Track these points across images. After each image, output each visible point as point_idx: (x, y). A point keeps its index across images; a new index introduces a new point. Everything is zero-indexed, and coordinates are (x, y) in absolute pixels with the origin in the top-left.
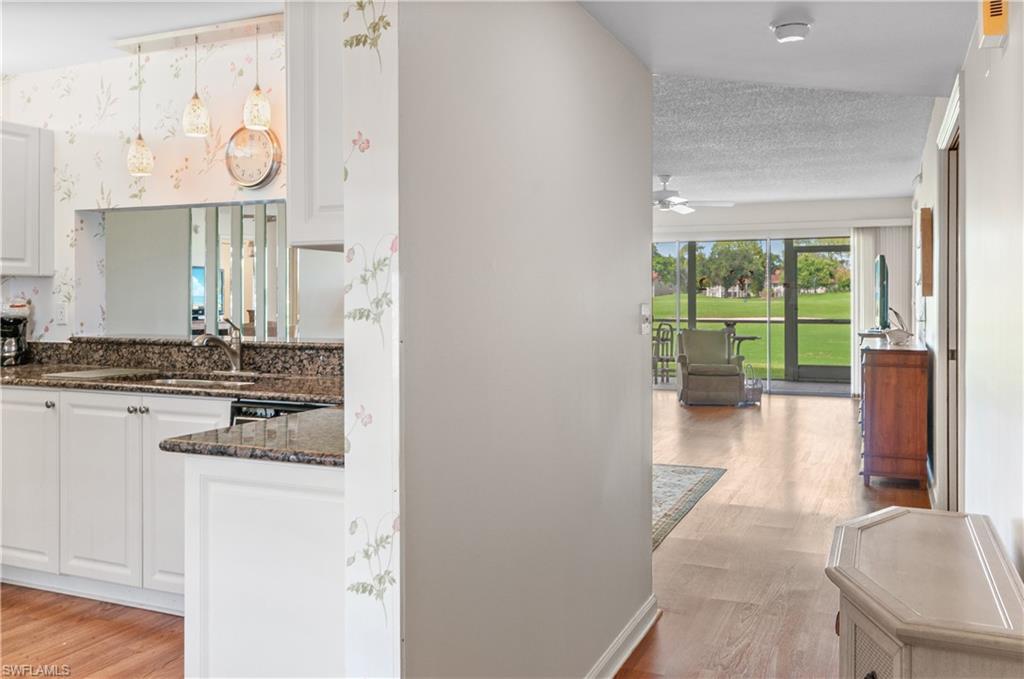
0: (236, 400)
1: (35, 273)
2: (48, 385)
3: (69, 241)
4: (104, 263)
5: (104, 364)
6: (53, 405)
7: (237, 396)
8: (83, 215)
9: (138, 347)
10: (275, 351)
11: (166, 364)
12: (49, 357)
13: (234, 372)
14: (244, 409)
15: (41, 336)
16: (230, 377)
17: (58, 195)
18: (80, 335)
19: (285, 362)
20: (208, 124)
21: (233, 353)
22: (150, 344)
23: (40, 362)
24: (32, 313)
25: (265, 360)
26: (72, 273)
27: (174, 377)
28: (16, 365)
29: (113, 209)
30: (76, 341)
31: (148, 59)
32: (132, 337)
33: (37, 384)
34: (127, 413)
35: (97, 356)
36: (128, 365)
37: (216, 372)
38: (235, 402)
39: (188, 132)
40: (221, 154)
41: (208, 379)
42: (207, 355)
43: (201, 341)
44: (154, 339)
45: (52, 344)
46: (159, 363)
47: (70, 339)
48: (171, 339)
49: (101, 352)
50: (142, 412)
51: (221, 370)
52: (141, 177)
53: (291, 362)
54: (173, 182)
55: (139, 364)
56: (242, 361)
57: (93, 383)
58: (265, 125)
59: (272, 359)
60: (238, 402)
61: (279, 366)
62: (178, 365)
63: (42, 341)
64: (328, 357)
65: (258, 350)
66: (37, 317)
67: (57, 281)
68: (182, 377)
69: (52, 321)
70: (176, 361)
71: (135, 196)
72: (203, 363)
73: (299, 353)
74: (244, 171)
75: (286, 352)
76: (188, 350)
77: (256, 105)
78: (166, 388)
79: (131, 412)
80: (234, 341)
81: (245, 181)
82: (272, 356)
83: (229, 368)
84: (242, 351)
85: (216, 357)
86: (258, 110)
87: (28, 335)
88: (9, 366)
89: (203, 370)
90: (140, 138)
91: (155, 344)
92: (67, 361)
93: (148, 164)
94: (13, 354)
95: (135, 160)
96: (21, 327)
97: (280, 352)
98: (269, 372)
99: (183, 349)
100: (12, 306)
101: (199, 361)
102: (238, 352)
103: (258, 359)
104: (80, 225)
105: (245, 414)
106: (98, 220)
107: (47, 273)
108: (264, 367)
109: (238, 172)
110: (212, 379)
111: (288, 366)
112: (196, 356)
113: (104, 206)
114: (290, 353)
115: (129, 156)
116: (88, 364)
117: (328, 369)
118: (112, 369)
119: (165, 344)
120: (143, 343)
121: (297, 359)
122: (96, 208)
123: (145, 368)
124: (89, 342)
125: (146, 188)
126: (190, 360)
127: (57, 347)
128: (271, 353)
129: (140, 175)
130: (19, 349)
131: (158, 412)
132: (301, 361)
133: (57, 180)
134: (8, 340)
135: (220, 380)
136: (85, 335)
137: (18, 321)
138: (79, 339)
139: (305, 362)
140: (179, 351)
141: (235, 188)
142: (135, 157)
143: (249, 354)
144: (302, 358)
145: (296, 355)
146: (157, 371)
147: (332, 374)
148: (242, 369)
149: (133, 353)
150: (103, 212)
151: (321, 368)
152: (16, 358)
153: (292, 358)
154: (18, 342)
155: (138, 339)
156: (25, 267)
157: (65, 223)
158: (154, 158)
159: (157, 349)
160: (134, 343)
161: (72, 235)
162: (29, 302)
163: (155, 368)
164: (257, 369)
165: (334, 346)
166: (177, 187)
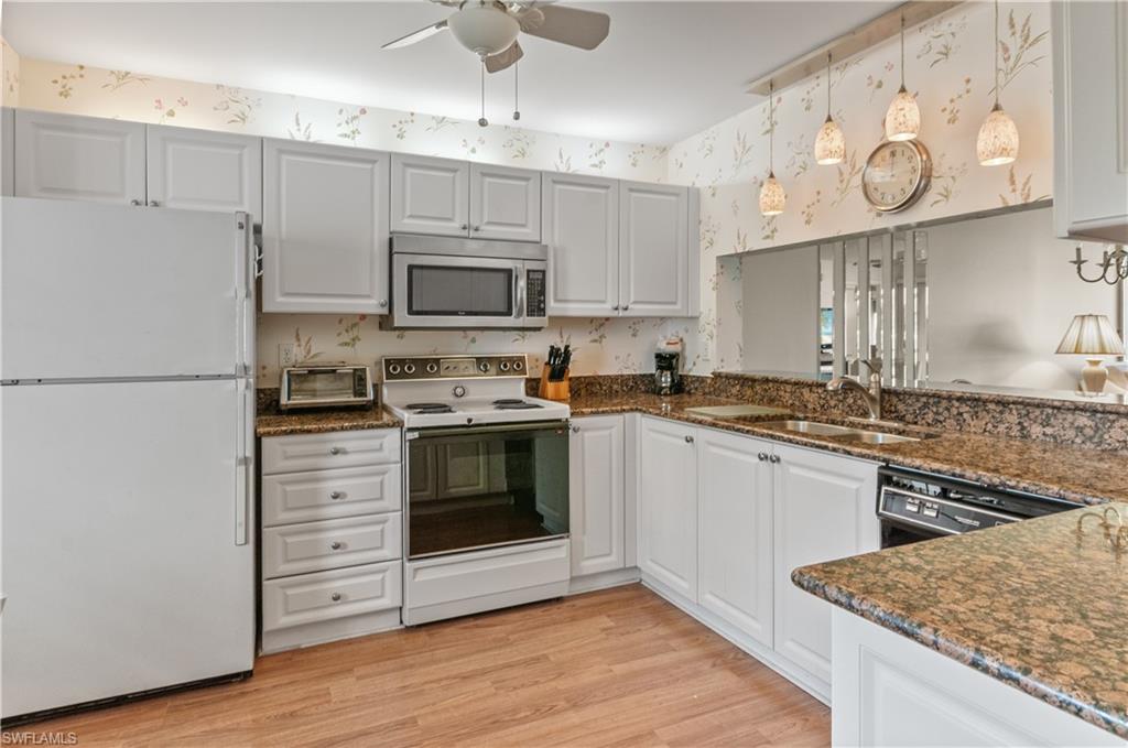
0: (884, 464)
1: (685, 314)
2: (687, 420)
3: (712, 285)
4: (741, 304)
5: (741, 399)
6: (692, 440)
7: (884, 460)
8: (724, 261)
9: (771, 385)
10: (924, 399)
11: (797, 403)
12: (696, 389)
13: (872, 420)
14: (895, 479)
15: (690, 370)
16: (868, 425)
17: (704, 244)
18: (721, 370)
19: (937, 413)
20: (842, 147)
21: (872, 399)
22: (782, 382)
23: (689, 393)
24: (683, 349)
25: (911, 409)
26: (713, 315)
27: (806, 419)
28: (671, 394)
29: (749, 253)
30: (717, 376)
31: (779, 100)
32: (766, 375)
33: (679, 419)
34: (758, 460)
35: (734, 391)
36: (761, 402)
37: (851, 418)
38: (881, 467)
39: (820, 158)
40: (857, 180)
41: (842, 425)
42: (841, 397)
43: (836, 385)
44: (785, 377)
45: (698, 377)
46: (790, 402)
47: (713, 374)
48: (802, 378)
49: (738, 387)
50: (774, 462)
51: (856, 415)
52: (774, 217)
53: (946, 414)
54: (805, 217)
55: (771, 401)
56: (882, 408)
57: (726, 424)
58: (913, 132)
59: (920, 409)
60: (887, 467)
61: (930, 417)
62: (810, 406)
63: (691, 374)
64: (1001, 412)
65: (901, 397)
66: (687, 353)
67: (702, 321)
68: (814, 419)
69: (698, 357)
70: (808, 401)
71: (768, 237)
72: (835, 406)
73: (957, 404)
74: (883, 194)
75: (939, 402)
76: (820, 391)
77: (902, 109)
78: (798, 438)
79: (761, 459)
80: (873, 385)
81: (886, 205)
82: (919, 405)
83: (865, 414)
84: (882, 398)
85: (851, 401)
86: (904, 116)
87: (680, 369)
88: (666, 395)
89: (836, 413)
90: (772, 176)
91: (786, 382)
92: (710, 393)
93: (780, 201)
94: (669, 384)
95: (766, 199)
96: (674, 361)
97: (931, 401)
98: (916, 423)
99: (814, 389)
100: (668, 344)
101: (833, 403)
102: (878, 397)
103: (901, 407)
104: (720, 270)
105: (897, 485)
106: (736, 264)
107: (695, 314)
108: (909, 417)
109: (876, 196)
110: (848, 426)
111: (942, 419)
112: (829, 398)
113: (740, 250)
114: (944, 403)
115: (762, 196)
116: (728, 397)
117: (1002, 428)
118: (745, 406)
119: (796, 384)
120: (775, 381)
121: (954, 411)
122: (733, 252)
123: (778, 406)
124: (728, 377)
125: (778, 228)
126: (822, 402)
127: (701, 380)
128: (918, 401)
129: (772, 213)
130: (673, 381)
131: (789, 463)
132: (961, 414)
133: (702, 231)
134: (665, 373)
135: (856, 427)
136: (724, 370)
137: (674, 356)
138: (720, 373)
139: (965, 415)
140: (811, 391)
141: (873, 214)
142: (767, 195)
143: (890, 402)
144: (961, 410)
145: (953, 406)
146: (788, 411)
147: (1007, 434)
148: (882, 418)
149: (766, 390)
150: (740, 256)
151: (990, 426)
152: (671, 388)
153: (947, 409)
154: (672, 374)
155: (771, 376)
156: (676, 309)
157: (708, 268)
158: (786, 197)
159: (788, 388)
160: (767, 380)
161: (714, 279)
162: (681, 340)
163: (786, 407)
164: (901, 419)
165: (1011, 400)
166: (808, 222)
